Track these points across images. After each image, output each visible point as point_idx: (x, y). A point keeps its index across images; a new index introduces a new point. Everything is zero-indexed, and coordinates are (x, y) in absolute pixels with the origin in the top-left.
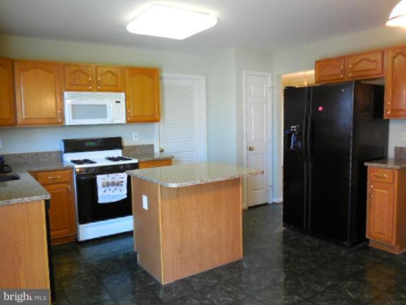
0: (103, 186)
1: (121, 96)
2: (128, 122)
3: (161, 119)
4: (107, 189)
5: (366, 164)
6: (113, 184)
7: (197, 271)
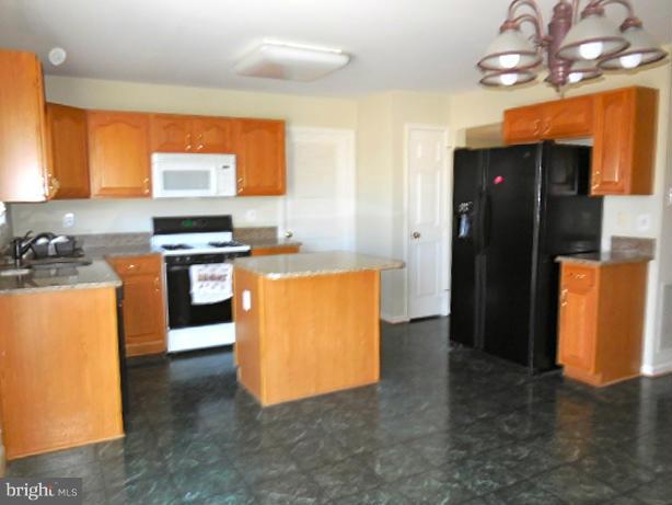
0: (200, 280)
1: (230, 159)
2: (239, 195)
3: (288, 191)
4: (205, 283)
5: (559, 259)
6: (212, 278)
7: (312, 391)
